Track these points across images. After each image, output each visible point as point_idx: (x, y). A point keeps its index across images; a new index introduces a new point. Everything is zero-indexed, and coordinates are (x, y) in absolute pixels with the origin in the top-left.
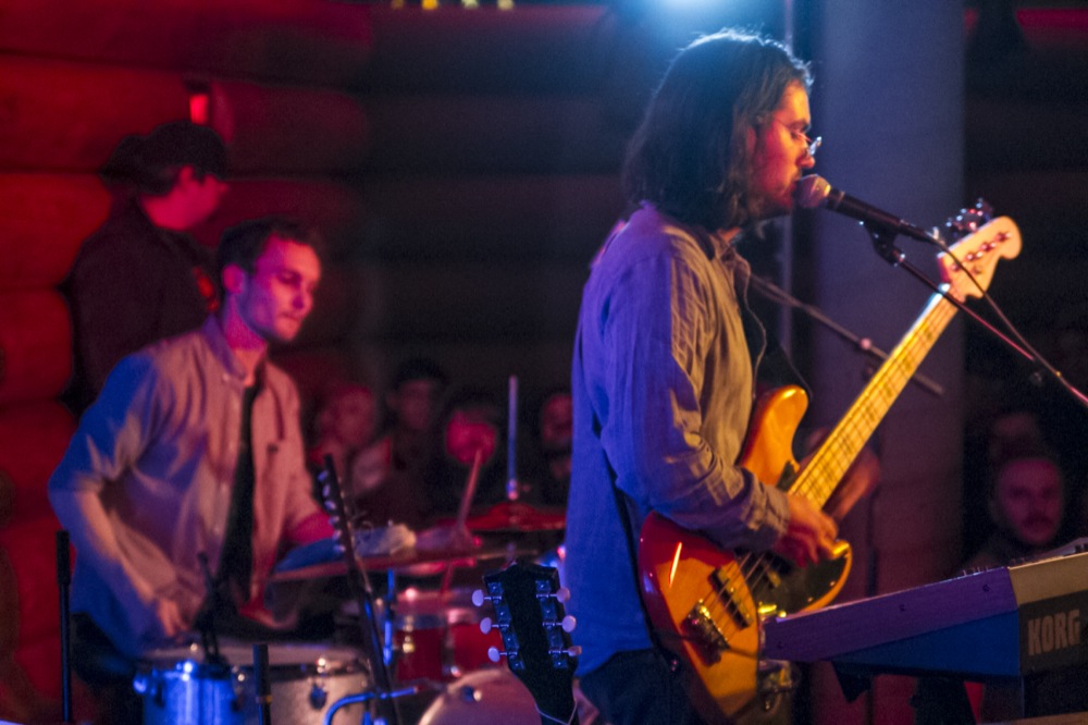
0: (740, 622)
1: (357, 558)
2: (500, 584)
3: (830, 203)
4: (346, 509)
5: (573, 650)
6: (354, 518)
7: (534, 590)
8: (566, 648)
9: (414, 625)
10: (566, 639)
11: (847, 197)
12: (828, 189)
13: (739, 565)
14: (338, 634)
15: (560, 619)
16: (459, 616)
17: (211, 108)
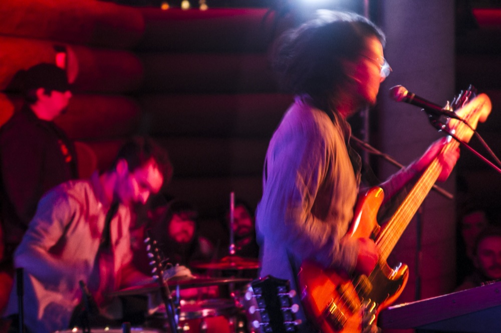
0: (350, 311)
1: (165, 282)
2: (260, 288)
3: (407, 99)
4: (159, 257)
5: (297, 322)
6: (163, 261)
7: (277, 292)
8: (293, 320)
9: (185, 317)
10: (293, 316)
11: (416, 97)
12: (406, 93)
13: (351, 281)
14: (146, 323)
15: (290, 306)
16: (209, 313)
17: (67, 60)
